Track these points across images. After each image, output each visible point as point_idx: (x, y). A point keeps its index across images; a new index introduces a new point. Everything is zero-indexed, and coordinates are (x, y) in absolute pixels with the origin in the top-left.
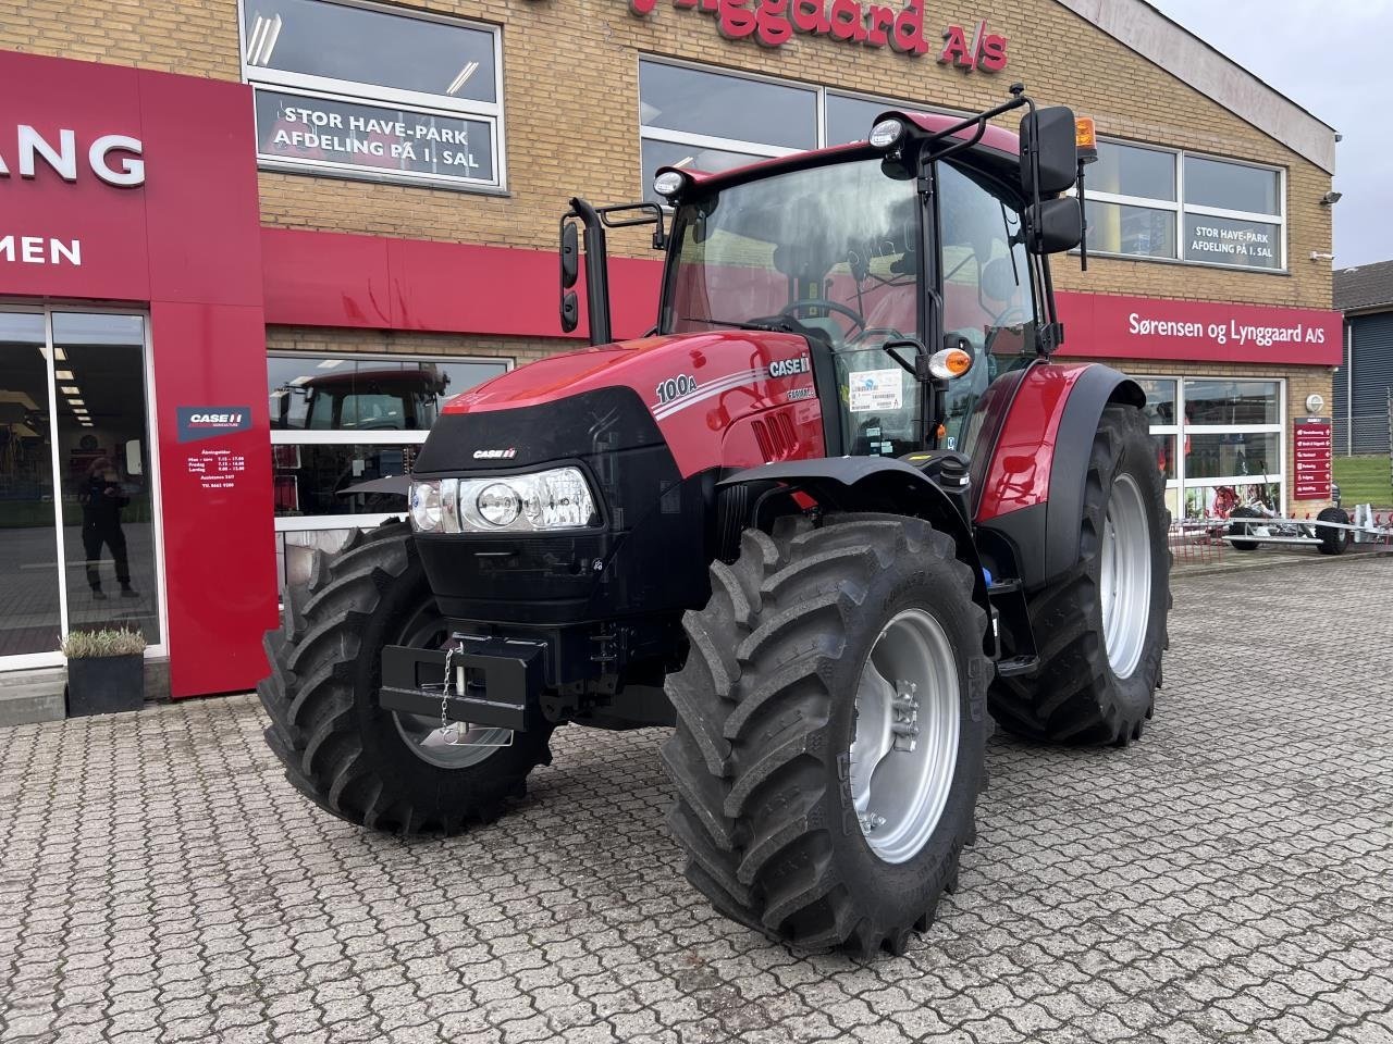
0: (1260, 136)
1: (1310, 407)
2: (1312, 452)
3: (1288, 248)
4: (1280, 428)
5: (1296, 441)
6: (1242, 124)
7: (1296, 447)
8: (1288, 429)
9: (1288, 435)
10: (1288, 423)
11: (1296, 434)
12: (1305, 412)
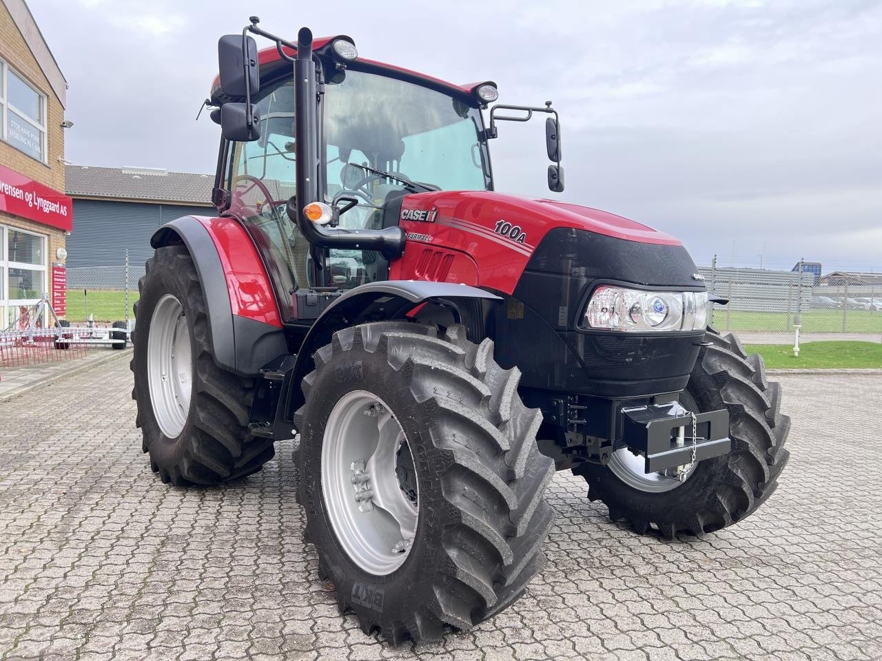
0: (39, 70)
1: (59, 256)
2: (59, 285)
3: (49, 150)
4: (44, 268)
5: (53, 277)
6: (32, 58)
7: (53, 282)
8: (49, 269)
9: (49, 273)
10: (49, 266)
11: (53, 273)
12: (55, 259)
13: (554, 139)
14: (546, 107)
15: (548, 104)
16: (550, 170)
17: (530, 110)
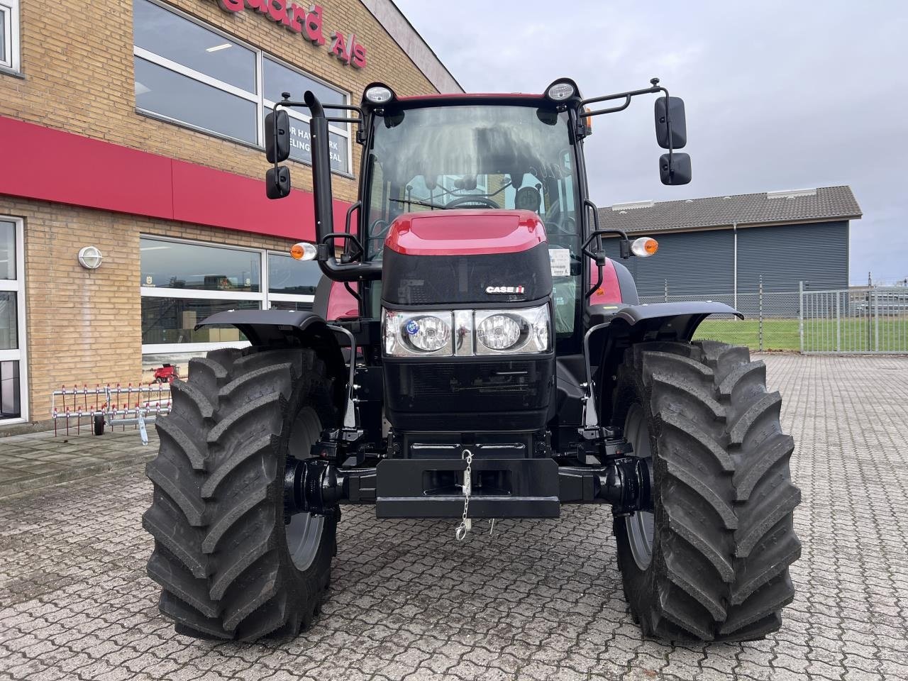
13: (663, 122)
14: (652, 85)
15: (655, 81)
16: (662, 160)
17: (628, 96)
